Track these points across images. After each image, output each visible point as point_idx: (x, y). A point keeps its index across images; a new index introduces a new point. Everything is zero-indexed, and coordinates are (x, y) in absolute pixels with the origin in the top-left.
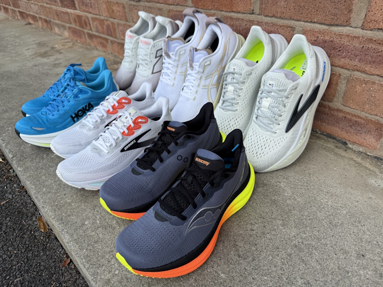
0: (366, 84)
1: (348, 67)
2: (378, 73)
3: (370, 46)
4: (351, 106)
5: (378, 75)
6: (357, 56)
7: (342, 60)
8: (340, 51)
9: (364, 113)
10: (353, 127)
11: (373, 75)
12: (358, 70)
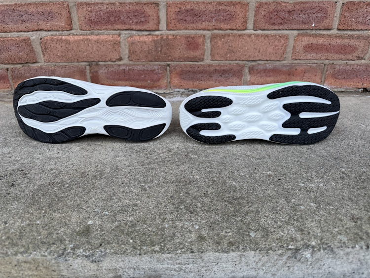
0: (224, 38)
1: (209, 28)
2: (229, 27)
3: (220, 8)
4: (218, 59)
5: (230, 29)
6: (213, 18)
7: (203, 23)
8: (200, 16)
9: (227, 62)
10: (223, 76)
11: (227, 30)
12: (216, 29)
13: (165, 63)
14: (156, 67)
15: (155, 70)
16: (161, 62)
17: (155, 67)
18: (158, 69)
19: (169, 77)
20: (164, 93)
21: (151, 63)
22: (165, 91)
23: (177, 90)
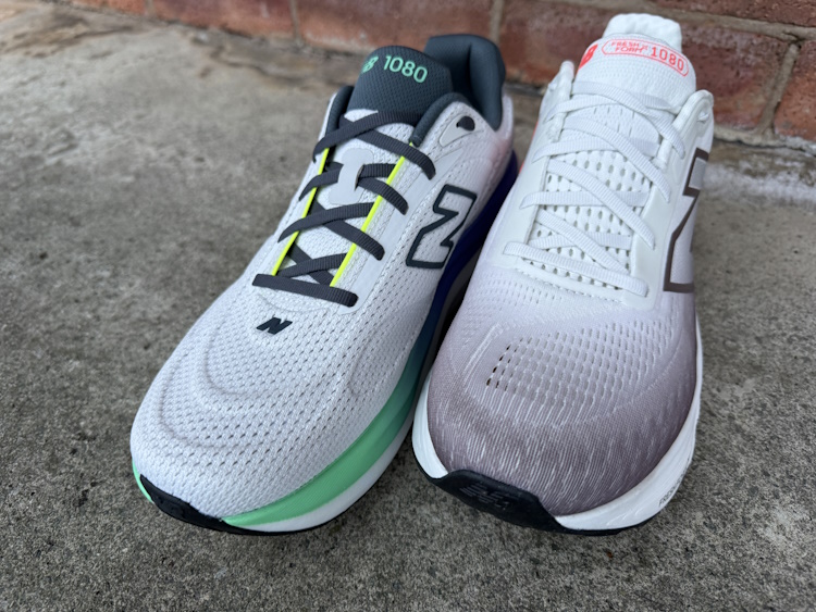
13: (788, 29)
14: (740, 41)
15: (731, 50)
16: (770, 21)
17: (737, 38)
18: (746, 51)
19: (781, 88)
20: (739, 142)
21: (727, 21)
22: (743, 136)
23: (799, 141)
